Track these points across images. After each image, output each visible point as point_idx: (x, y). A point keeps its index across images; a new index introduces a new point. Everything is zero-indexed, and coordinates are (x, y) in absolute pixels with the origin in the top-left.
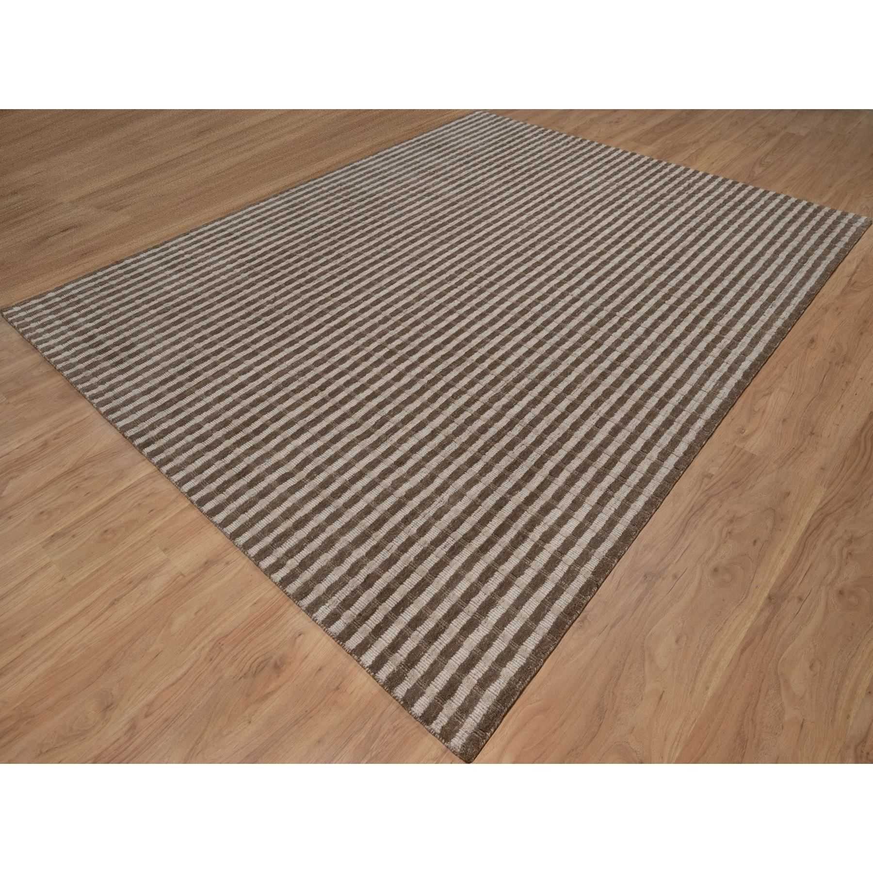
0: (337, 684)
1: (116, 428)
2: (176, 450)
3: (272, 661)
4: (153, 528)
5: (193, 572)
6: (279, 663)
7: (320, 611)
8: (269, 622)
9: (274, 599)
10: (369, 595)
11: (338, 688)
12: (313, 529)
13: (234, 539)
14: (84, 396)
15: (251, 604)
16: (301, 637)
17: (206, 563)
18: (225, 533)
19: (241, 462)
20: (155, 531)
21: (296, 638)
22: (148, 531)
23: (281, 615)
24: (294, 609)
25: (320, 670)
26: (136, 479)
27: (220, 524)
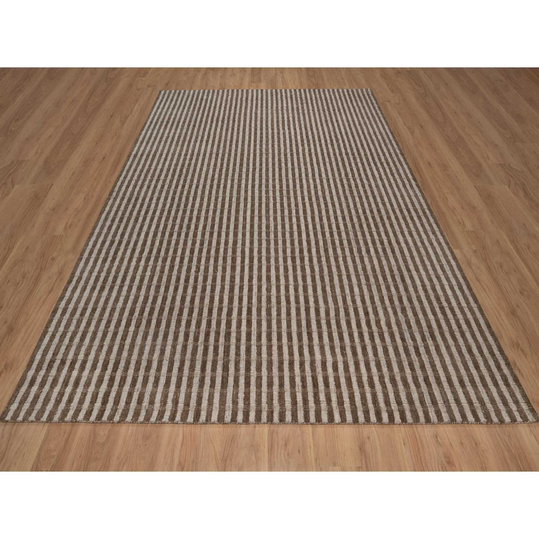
0: (474, 443)
1: (213, 423)
2: (267, 403)
3: (444, 462)
4: (313, 460)
5: (361, 460)
6: (447, 460)
7: (431, 417)
8: (420, 446)
9: (407, 432)
10: (436, 390)
11: (476, 444)
12: (379, 381)
13: (358, 422)
14: (164, 423)
15: (403, 446)
16: (438, 436)
17: (360, 449)
18: (349, 424)
19: (306, 378)
20: (316, 460)
21: (437, 440)
22: (314, 464)
23: (420, 437)
24: (419, 428)
25: (462, 444)
26: (266, 443)
27: (342, 422)
